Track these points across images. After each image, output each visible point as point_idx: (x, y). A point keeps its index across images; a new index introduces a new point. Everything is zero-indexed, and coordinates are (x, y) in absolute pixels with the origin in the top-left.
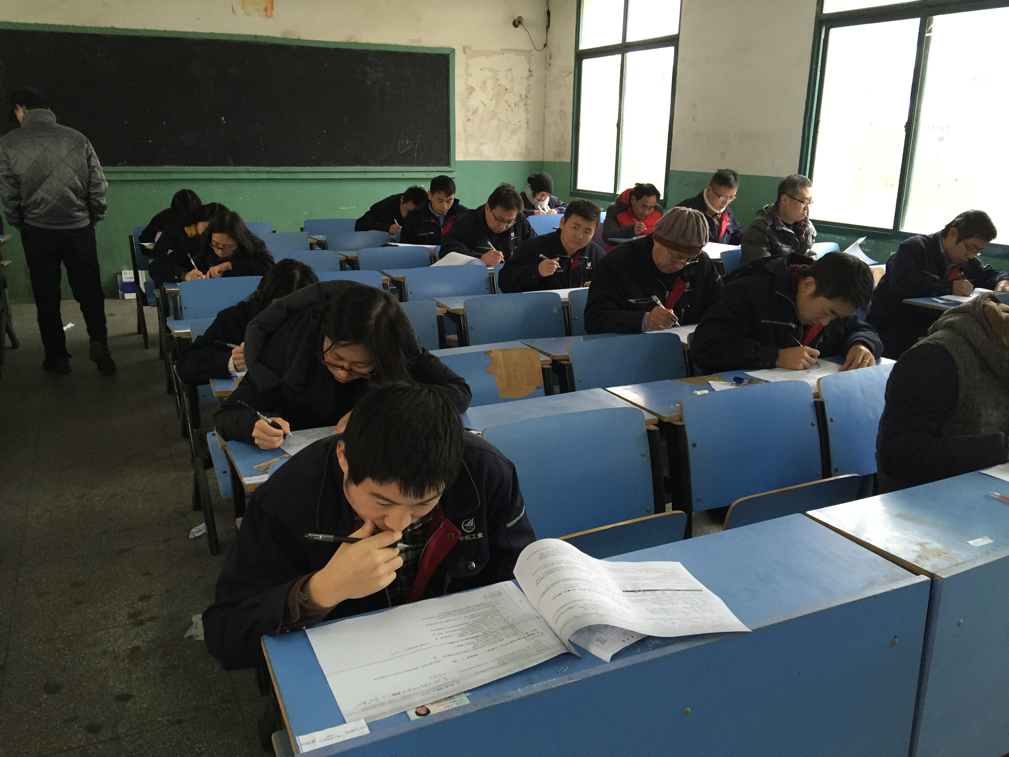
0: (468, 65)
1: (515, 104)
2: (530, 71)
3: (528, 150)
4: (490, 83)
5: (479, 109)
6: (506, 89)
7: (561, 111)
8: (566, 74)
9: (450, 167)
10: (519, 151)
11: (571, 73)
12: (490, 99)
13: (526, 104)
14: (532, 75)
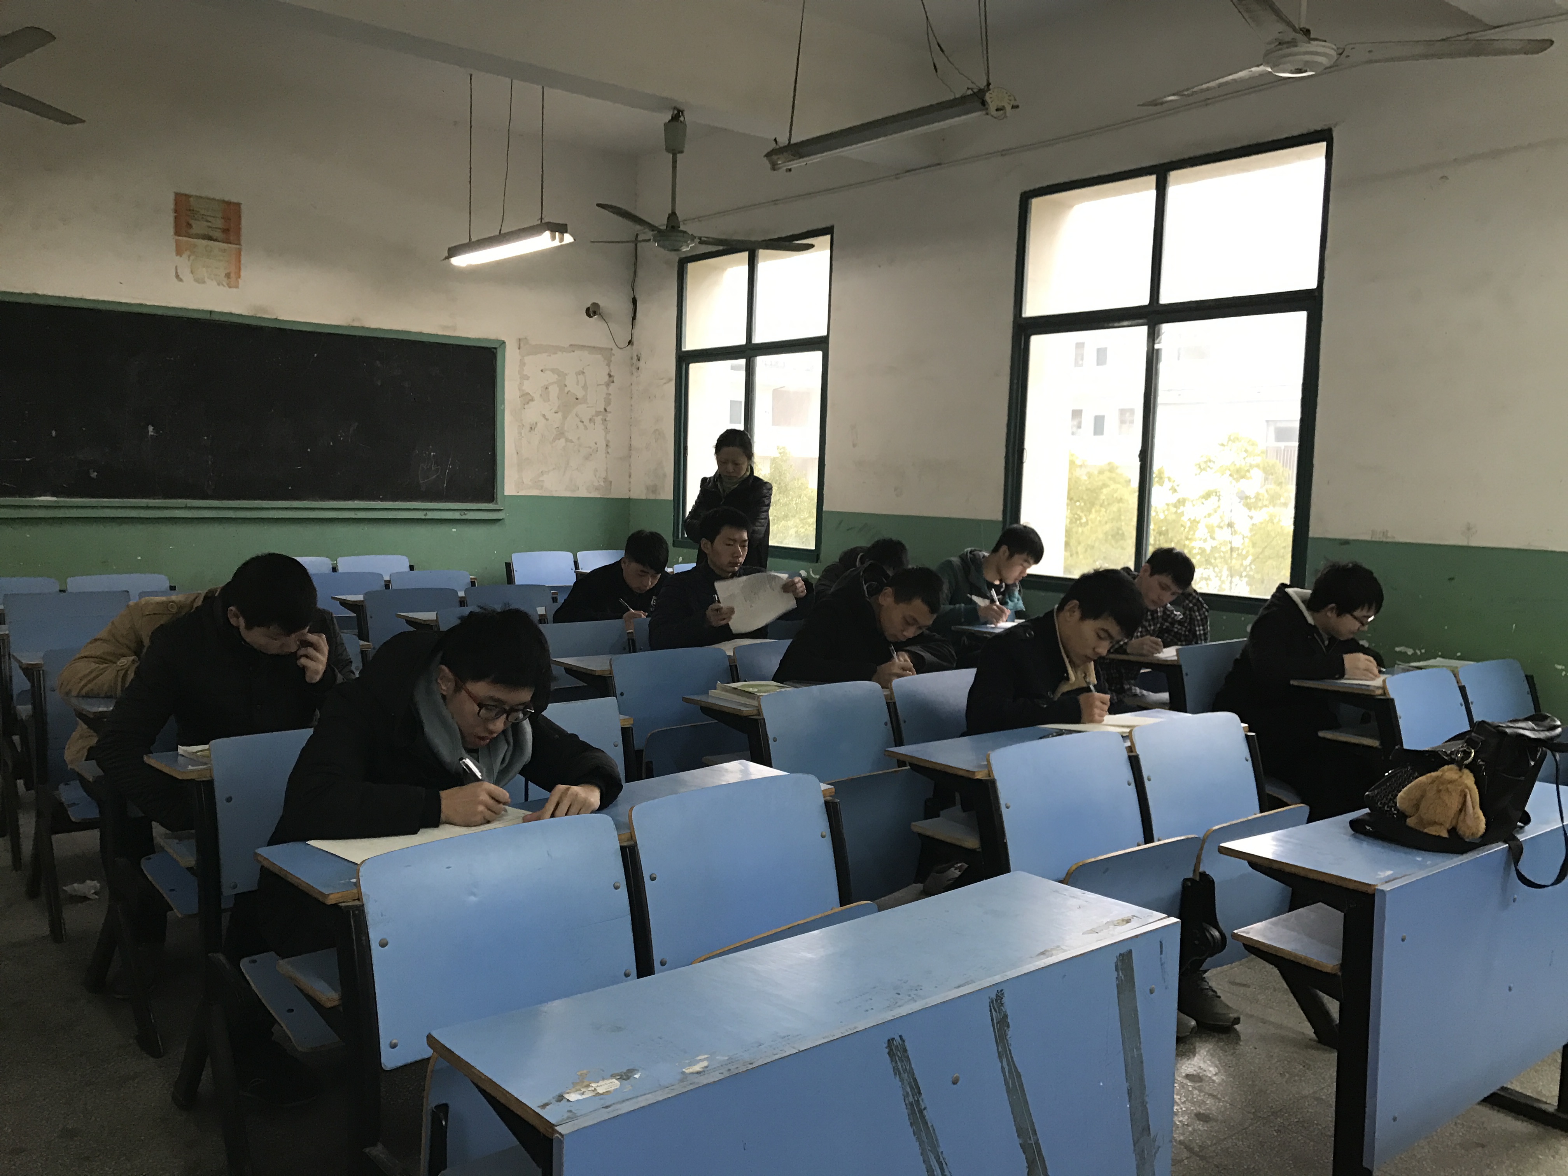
0: (522, 364)
1: (590, 420)
2: (610, 376)
3: (608, 482)
4: (554, 391)
5: (538, 424)
6: (577, 399)
7: (656, 430)
8: (664, 381)
9: (497, 503)
10: (596, 484)
11: (670, 380)
12: (553, 411)
13: (605, 420)
14: (613, 382)
